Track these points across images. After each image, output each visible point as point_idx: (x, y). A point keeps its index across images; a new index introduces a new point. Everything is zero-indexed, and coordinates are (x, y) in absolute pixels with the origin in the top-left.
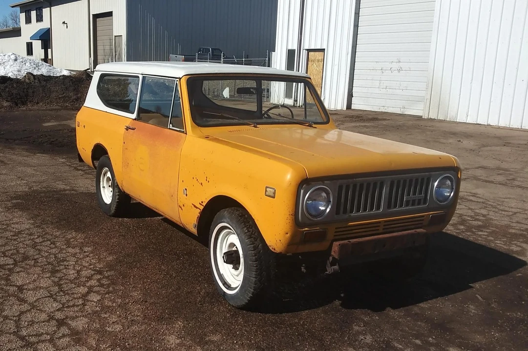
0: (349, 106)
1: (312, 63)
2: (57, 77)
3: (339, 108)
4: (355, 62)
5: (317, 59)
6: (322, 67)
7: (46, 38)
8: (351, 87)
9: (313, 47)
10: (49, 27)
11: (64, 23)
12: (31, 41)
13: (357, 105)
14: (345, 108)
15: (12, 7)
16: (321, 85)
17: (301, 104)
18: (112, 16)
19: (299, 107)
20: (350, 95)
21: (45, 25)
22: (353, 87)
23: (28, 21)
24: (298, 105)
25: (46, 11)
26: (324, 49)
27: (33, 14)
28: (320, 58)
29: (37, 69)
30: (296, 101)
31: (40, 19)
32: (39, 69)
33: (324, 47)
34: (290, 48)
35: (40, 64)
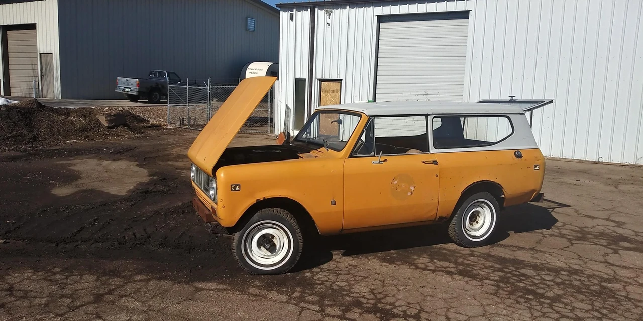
1: (326, 93)
5: (331, 89)
6: (338, 98)
9: (326, 77)
26: (341, 80)
28: (335, 89)
33: (341, 77)
34: (298, 76)
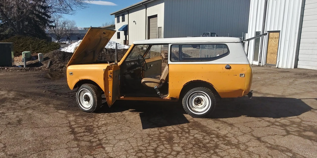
0: (296, 66)
1: (272, 39)
2: (120, 50)
3: (289, 67)
4: (300, 39)
5: (274, 37)
6: (278, 42)
7: (126, 29)
8: (298, 54)
9: (272, 30)
10: (128, 24)
11: (134, 22)
12: (119, 31)
13: (301, 65)
14: (293, 67)
15: (111, 15)
16: (277, 53)
17: (263, 65)
18: (157, 17)
19: (262, 66)
20: (297, 60)
21: (125, 23)
22: (299, 54)
23: (118, 21)
24: (262, 65)
25: (126, 16)
26: (280, 31)
27: (121, 17)
28: (277, 36)
29: (110, 45)
30: (260, 62)
31: (123, 20)
32: (111, 45)
33: (280, 29)
34: (257, 30)
35: (112, 43)
